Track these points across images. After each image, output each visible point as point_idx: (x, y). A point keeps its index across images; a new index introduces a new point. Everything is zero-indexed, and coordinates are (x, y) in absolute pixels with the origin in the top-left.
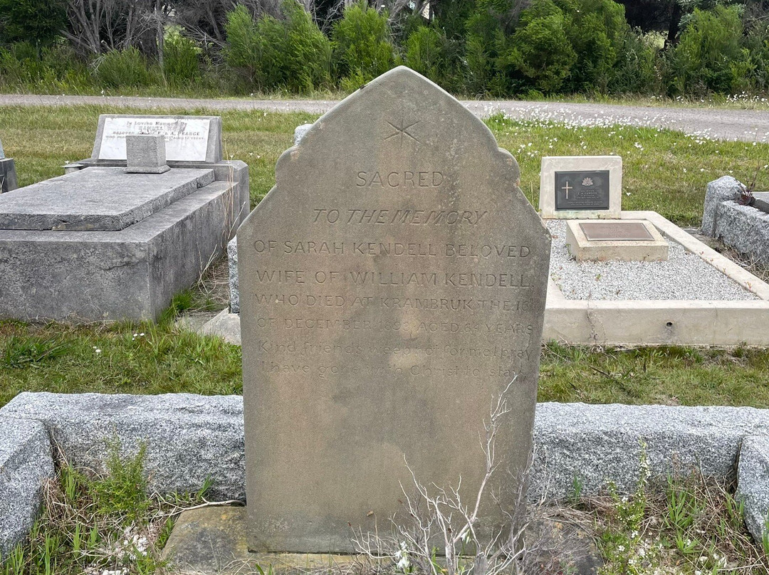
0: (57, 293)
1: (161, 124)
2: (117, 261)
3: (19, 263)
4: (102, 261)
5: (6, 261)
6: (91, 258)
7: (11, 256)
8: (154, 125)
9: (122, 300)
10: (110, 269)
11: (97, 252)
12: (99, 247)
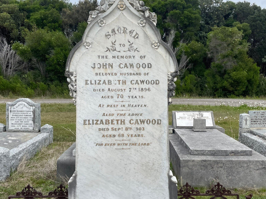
0: (238, 178)
1: (195, 114)
2: (260, 167)
3: (226, 168)
4: (255, 167)
5: (222, 167)
6: (251, 166)
7: (224, 165)
8: (192, 114)
9: (261, 181)
10: (258, 170)
11: (254, 164)
12: (255, 162)
